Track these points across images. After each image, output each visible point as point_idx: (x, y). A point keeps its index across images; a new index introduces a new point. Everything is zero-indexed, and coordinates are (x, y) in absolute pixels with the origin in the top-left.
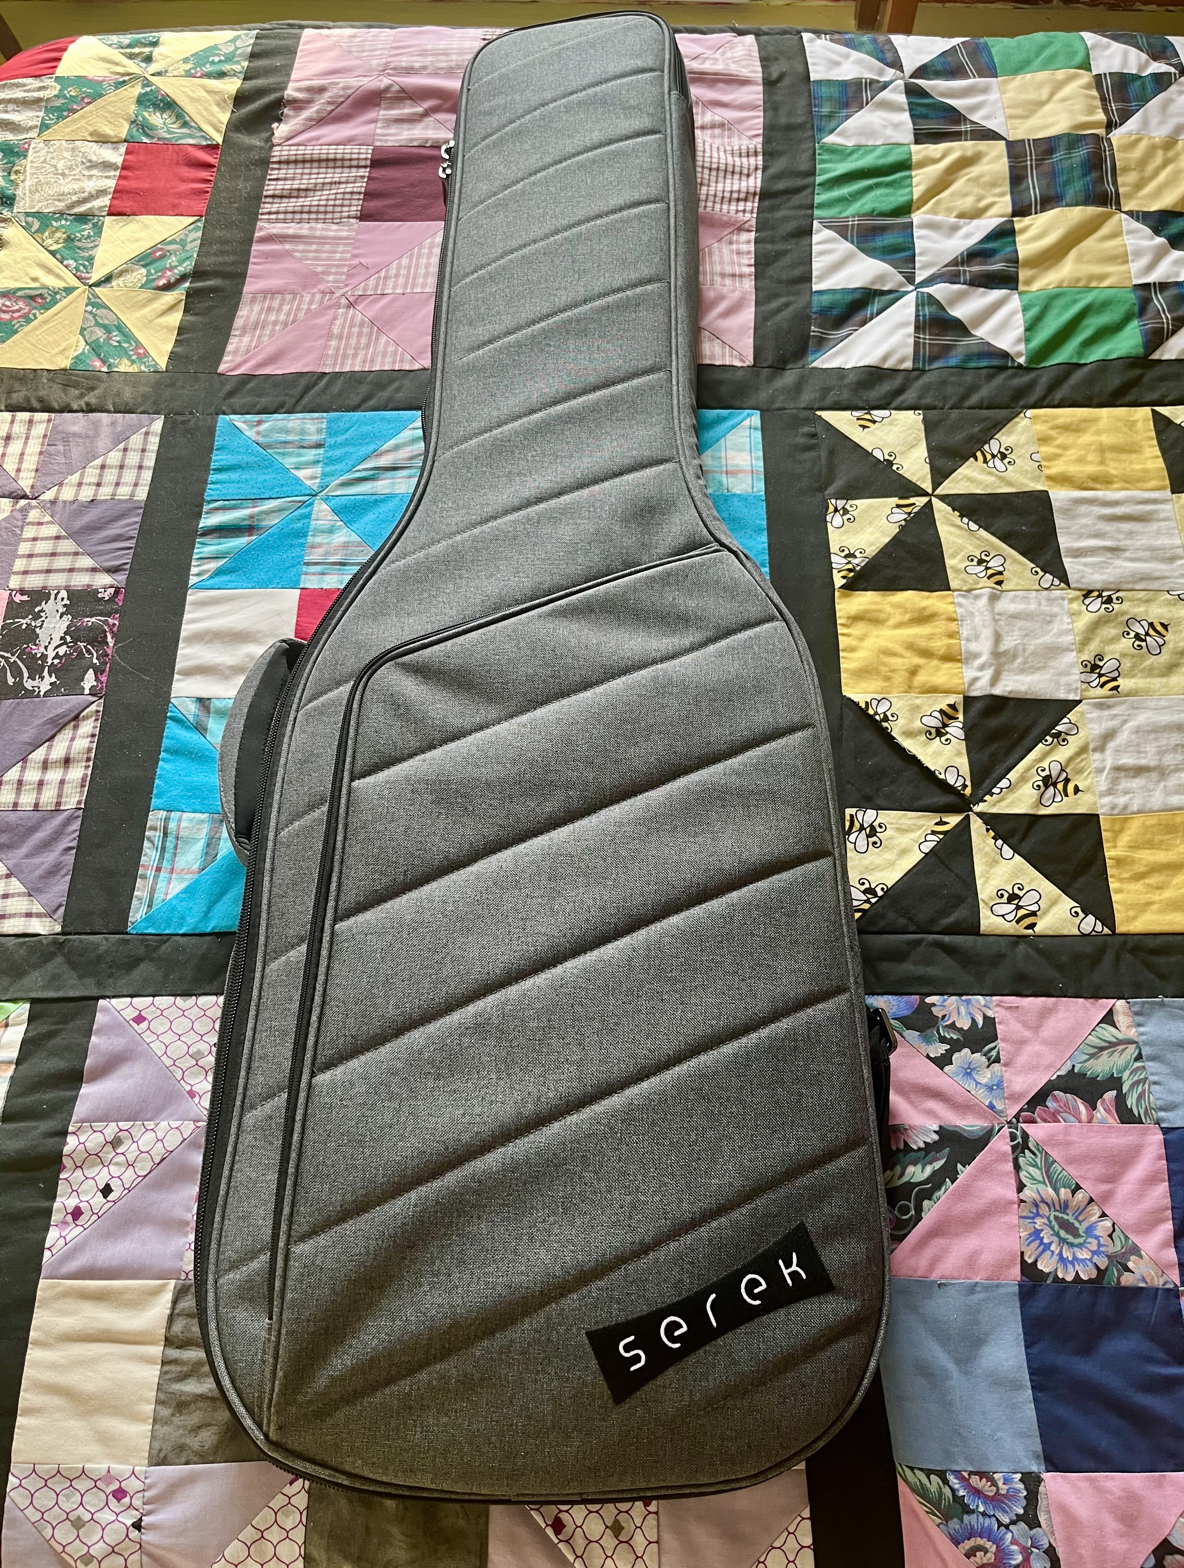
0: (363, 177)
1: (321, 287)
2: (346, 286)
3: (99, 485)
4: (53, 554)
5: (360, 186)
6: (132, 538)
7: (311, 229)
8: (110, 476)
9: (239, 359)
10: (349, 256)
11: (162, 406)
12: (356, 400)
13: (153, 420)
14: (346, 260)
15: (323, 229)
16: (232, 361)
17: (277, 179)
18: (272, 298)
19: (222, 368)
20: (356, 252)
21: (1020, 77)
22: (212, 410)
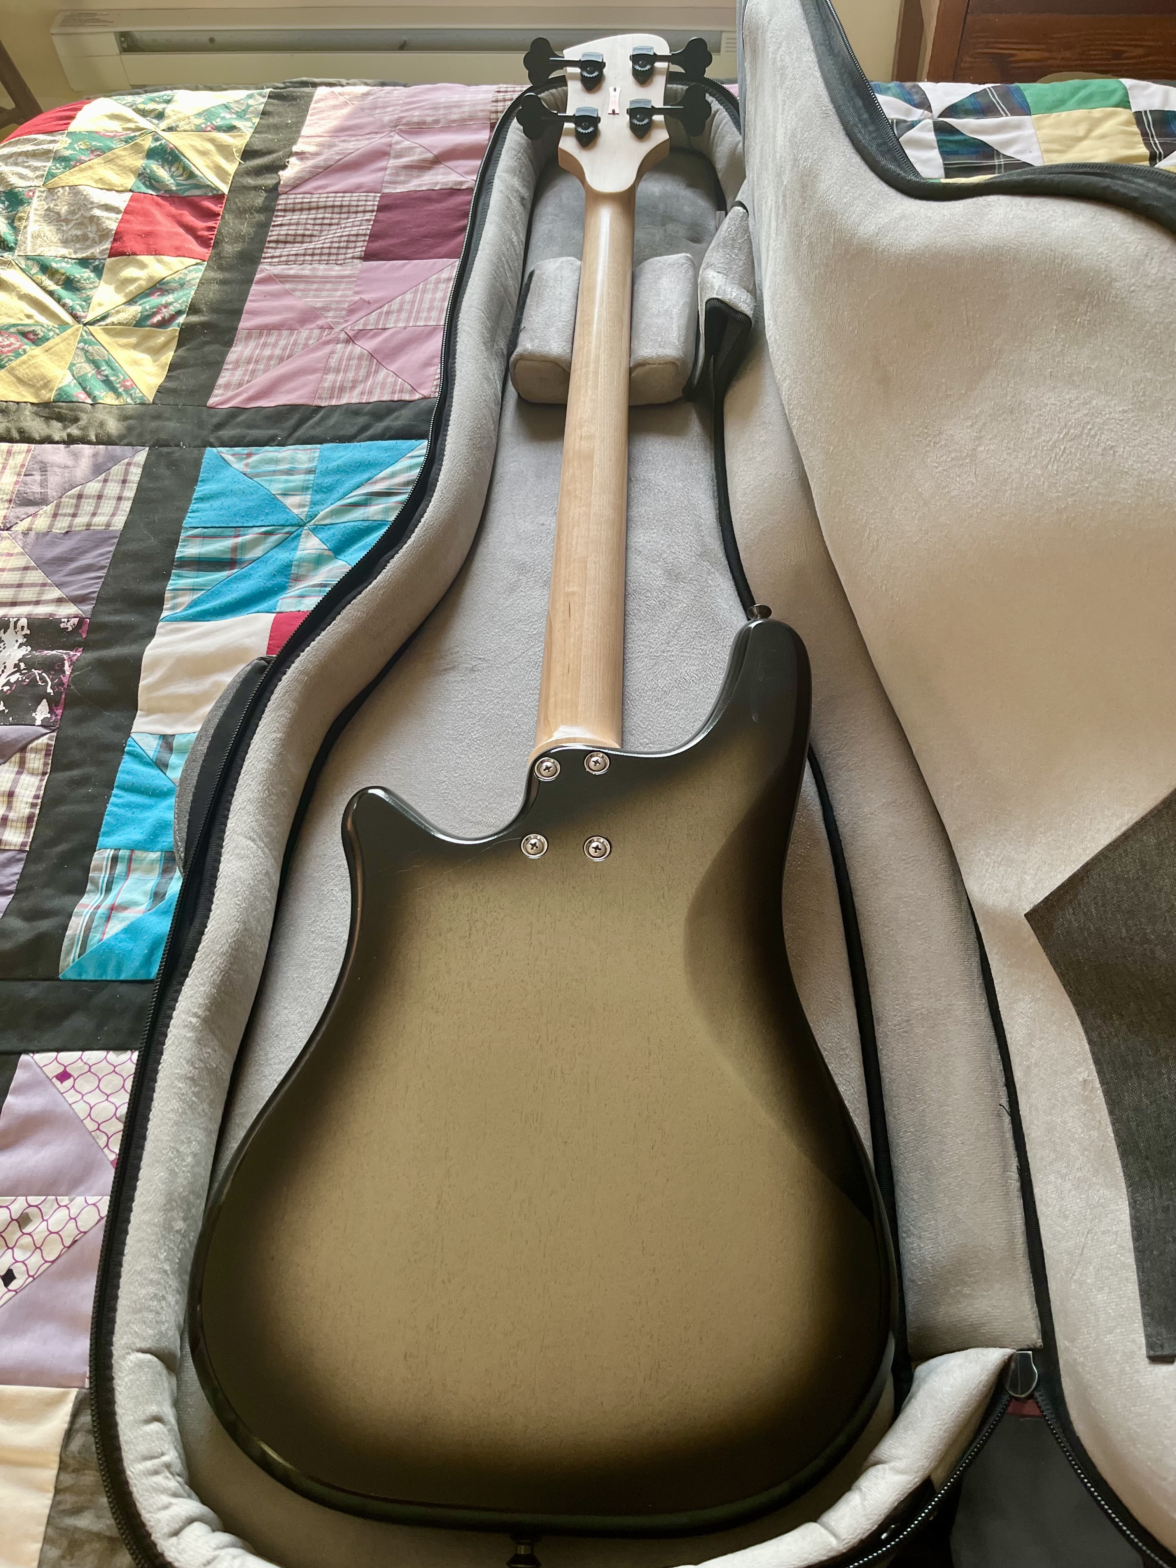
0: (369, 220)
1: (320, 322)
2: (346, 321)
3: (74, 515)
4: (20, 586)
5: (366, 228)
6: (102, 568)
7: (313, 269)
8: (87, 506)
9: (230, 394)
10: (351, 293)
11: (148, 437)
12: (351, 430)
13: (137, 452)
14: (348, 296)
15: (325, 270)
16: (222, 395)
17: (281, 225)
18: (268, 335)
19: (212, 401)
20: (357, 289)
21: (1054, 114)
22: (199, 442)
